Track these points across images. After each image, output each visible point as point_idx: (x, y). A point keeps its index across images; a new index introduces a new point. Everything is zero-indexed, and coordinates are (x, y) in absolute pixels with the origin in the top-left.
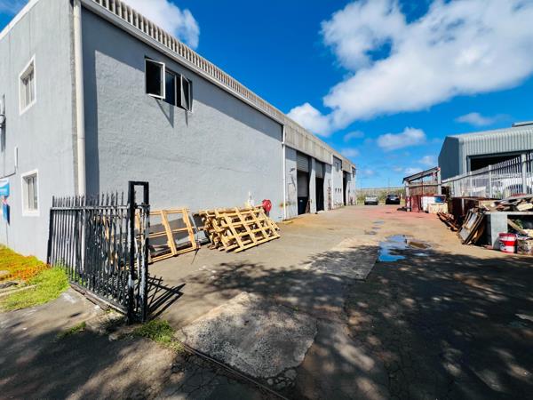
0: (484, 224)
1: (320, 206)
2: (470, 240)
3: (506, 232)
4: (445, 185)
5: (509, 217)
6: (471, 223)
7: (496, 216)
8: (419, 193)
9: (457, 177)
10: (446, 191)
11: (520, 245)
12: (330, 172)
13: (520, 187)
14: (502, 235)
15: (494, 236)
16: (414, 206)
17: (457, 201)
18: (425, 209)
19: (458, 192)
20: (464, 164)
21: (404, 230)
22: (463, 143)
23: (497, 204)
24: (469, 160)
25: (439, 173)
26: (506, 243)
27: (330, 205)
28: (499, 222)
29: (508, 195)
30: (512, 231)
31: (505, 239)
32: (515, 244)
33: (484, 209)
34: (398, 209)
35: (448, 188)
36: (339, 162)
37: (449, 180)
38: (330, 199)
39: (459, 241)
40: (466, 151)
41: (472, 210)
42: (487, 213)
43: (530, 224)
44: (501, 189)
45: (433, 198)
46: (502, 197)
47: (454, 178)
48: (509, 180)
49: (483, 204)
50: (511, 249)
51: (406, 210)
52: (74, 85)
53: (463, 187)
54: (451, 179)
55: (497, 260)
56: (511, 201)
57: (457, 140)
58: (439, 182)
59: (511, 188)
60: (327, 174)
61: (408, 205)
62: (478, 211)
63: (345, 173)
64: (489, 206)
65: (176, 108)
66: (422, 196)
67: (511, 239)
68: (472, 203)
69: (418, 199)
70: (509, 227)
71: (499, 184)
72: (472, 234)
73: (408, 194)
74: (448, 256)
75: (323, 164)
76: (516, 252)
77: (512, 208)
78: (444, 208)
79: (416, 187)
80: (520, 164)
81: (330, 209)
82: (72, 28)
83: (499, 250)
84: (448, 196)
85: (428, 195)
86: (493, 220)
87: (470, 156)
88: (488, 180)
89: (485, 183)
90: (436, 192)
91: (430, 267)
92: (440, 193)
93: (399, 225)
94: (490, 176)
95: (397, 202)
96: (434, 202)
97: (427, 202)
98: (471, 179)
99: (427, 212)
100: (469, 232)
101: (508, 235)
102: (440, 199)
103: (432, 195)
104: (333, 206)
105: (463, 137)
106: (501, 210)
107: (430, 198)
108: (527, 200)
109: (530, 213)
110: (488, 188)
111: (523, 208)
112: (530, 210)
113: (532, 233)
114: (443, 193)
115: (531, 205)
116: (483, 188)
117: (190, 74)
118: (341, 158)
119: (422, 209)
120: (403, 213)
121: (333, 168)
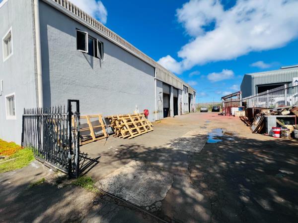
0: (264, 122)
1: (176, 113)
2: (257, 131)
3: (275, 126)
4: (244, 101)
5: (277, 118)
6: (257, 122)
7: (271, 118)
8: (230, 105)
9: (250, 97)
11: (283, 133)
12: (181, 94)
13: (284, 102)
14: (273, 128)
15: (269, 129)
16: (227, 113)
17: (250, 110)
18: (233, 114)
19: (251, 105)
20: (254, 89)
21: (221, 126)
22: (254, 78)
23: (271, 111)
24: (257, 87)
25: (241, 95)
26: (276, 132)
27: (181, 112)
28: (272, 121)
29: (277, 107)
30: (279, 126)
31: (275, 130)
32: (280, 133)
33: (264, 114)
34: (219, 114)
35: (246, 103)
36: (186, 88)
37: (246, 98)
38: (181, 109)
39: (251, 132)
40: (256, 82)
41: (258, 115)
42: (266, 116)
43: (288, 122)
44: (274, 103)
45: (238, 108)
46: (274, 107)
48: (278, 98)
49: (264, 111)
50: (278, 135)
51: (223, 115)
52: (35, 45)
53: (254, 102)
54: (247, 98)
55: (270, 141)
56: (278, 110)
57: (250, 76)
58: (241, 99)
59: (279, 102)
60: (180, 95)
61: (224, 112)
62: (261, 115)
63: (190, 94)
64: (267, 112)
65: (94, 58)
66: (231, 107)
67: (278, 130)
68: (258, 111)
69: (229, 109)
70: (277, 123)
71: (272, 100)
72: (258, 128)
73: (224, 106)
74: (245, 139)
75: (177, 89)
76: (280, 137)
77: (279, 113)
78: (243, 113)
79: (228, 102)
80: (284, 89)
81: (181, 114)
82: (33, 12)
83: (272, 136)
84: (246, 107)
85: (234, 106)
86: (269, 120)
87: (257, 85)
88: (267, 98)
89: (265, 100)
90: (239, 105)
91: (235, 145)
92: (241, 106)
93: (219, 123)
94: (268, 96)
95: (218, 111)
96: (238, 111)
97: (234, 110)
98: (258, 97)
99: (234, 116)
100: (256, 126)
101: (276, 128)
102: (241, 109)
103: (237, 107)
104: (183, 113)
105: (254, 75)
106: (273, 114)
107: (236, 108)
108: (287, 109)
109: (288, 116)
110: (267, 102)
111: (285, 113)
112: (288, 114)
113: (290, 127)
114: (243, 105)
115: (288, 112)
116: (264, 103)
117: (102, 38)
118: (188, 86)
119: (231, 114)
120: (221, 117)
121: (183, 92)
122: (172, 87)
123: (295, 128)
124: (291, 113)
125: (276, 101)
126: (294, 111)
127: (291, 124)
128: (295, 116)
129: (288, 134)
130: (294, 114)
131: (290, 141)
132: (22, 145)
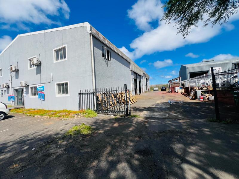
0: (196, 94)
2: (192, 99)
4: (182, 83)
5: (202, 91)
6: (192, 94)
7: (198, 91)
10: (183, 85)
11: (204, 98)
12: (142, 79)
13: (204, 83)
15: (198, 97)
16: (173, 91)
17: (188, 88)
19: (187, 85)
20: (188, 76)
23: (198, 88)
25: (180, 79)
28: (199, 93)
30: (202, 95)
32: (203, 98)
33: (195, 90)
34: (167, 92)
37: (183, 81)
38: (143, 89)
40: (189, 71)
41: (192, 90)
43: (206, 93)
45: (179, 88)
46: (200, 86)
47: (185, 81)
48: (202, 81)
49: (195, 88)
50: (202, 100)
51: (170, 92)
53: (188, 83)
56: (202, 87)
57: (185, 67)
59: (202, 83)
61: (171, 90)
66: (175, 87)
67: (202, 97)
68: (192, 88)
69: (174, 88)
70: (202, 94)
71: (199, 82)
72: (193, 97)
73: (170, 87)
75: (140, 76)
77: (202, 89)
78: (183, 91)
79: (173, 84)
80: (204, 77)
83: (199, 100)
84: (184, 87)
85: (177, 87)
87: (190, 73)
89: (195, 82)
92: (181, 86)
94: (196, 80)
96: (179, 89)
97: (177, 89)
98: (191, 81)
101: (201, 96)
102: (181, 88)
103: (178, 87)
104: (144, 92)
106: (200, 90)
107: (178, 88)
108: (206, 87)
109: (206, 90)
110: (196, 84)
111: (205, 89)
112: (206, 89)
113: (207, 95)
115: (206, 88)
116: (194, 84)
117: (110, 50)
118: (145, 73)
119: (175, 91)
120: (169, 93)
121: (143, 77)
122: (138, 75)
123: (209, 96)
124: (207, 89)
125: (201, 83)
126: (208, 88)
127: (208, 94)
128: (209, 90)
129: (206, 98)
131: (207, 102)
132: (79, 109)
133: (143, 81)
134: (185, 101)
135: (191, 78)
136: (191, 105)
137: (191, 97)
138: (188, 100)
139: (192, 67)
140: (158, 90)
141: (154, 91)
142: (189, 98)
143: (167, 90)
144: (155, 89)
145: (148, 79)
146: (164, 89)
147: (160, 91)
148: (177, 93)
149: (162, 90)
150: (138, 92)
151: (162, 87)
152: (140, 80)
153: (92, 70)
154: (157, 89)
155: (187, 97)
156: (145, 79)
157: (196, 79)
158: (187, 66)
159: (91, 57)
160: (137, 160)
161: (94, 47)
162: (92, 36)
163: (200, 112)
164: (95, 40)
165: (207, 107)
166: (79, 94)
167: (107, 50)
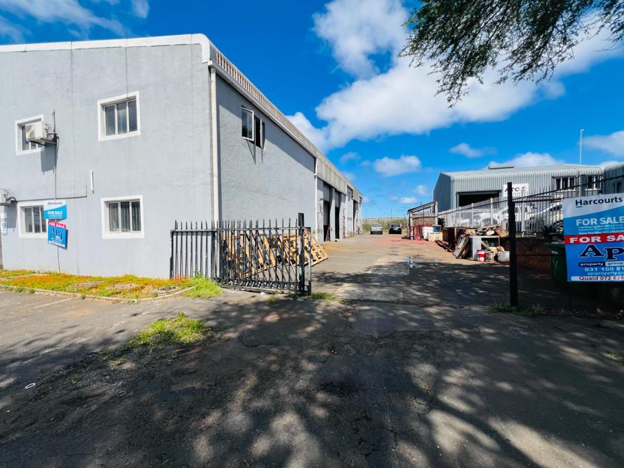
0: (469, 244)
1: (337, 236)
2: (460, 256)
3: (480, 249)
4: (440, 217)
5: (483, 239)
6: (461, 245)
7: (475, 239)
8: (421, 223)
9: (450, 211)
10: (441, 222)
11: (487, 256)
12: (345, 202)
13: (490, 219)
14: (478, 251)
15: (474, 253)
16: (417, 235)
17: (451, 230)
18: (425, 237)
19: (450, 224)
20: (455, 200)
22: (454, 181)
23: (476, 231)
24: (458, 196)
25: (436, 207)
26: (480, 256)
27: (344, 233)
28: (477, 242)
29: (483, 227)
30: (483, 248)
31: (480, 253)
32: (484, 256)
33: (469, 235)
34: (403, 238)
35: (443, 219)
36: (350, 191)
37: (443, 212)
38: (344, 228)
39: (454, 258)
40: (457, 188)
41: (462, 236)
42: (471, 237)
43: (493, 244)
44: (479, 221)
45: (432, 228)
46: (479, 226)
47: (447, 212)
48: (485, 214)
49: (468, 232)
50: (482, 259)
51: (409, 238)
53: (455, 218)
54: (445, 212)
55: (476, 265)
56: (484, 229)
57: (449, 178)
58: (436, 215)
59: (485, 220)
60: (342, 203)
61: (412, 234)
62: (466, 236)
63: (354, 202)
64: (472, 232)
66: (423, 226)
67: (483, 253)
68: (461, 231)
69: (420, 228)
70: (482, 246)
71: (478, 217)
72: (462, 252)
73: (411, 224)
75: (339, 193)
76: (484, 260)
77: (484, 234)
78: (440, 236)
79: (418, 218)
80: (490, 204)
81: (344, 237)
83: (476, 260)
84: (443, 226)
85: (427, 225)
86: (474, 242)
87: (459, 193)
88: (471, 213)
89: (469, 216)
90: (434, 223)
92: (436, 224)
94: (473, 211)
95: (399, 232)
96: (432, 232)
97: (427, 231)
98: (460, 212)
100: (459, 250)
101: (481, 251)
102: (437, 229)
103: (431, 226)
104: (346, 235)
106: (478, 235)
107: (429, 228)
108: (492, 229)
109: (493, 237)
110: (471, 220)
111: (490, 234)
112: (492, 235)
113: (493, 249)
114: (439, 224)
115: (493, 232)
116: (468, 220)
117: (264, 117)
118: (353, 188)
119: (423, 237)
120: (407, 241)
121: (347, 198)
122: (334, 190)
123: (498, 250)
124: (496, 234)
125: (482, 219)
126: (498, 231)
127: (495, 246)
128: (498, 237)
129: (492, 256)
130: (497, 235)
131: (493, 264)
132: (171, 275)
133: (347, 206)
134: (443, 262)
135: (461, 205)
136: (456, 271)
137: (457, 253)
138: (450, 258)
139: (465, 180)
140: (380, 233)
141: (372, 233)
142: (454, 255)
143: (404, 233)
144: (374, 229)
145: (359, 201)
146: (396, 229)
147: (386, 233)
148: (427, 240)
149: (392, 232)
150: (333, 234)
151: (392, 226)
152: (340, 204)
153: (212, 169)
154: (378, 229)
155: (449, 251)
156: (352, 202)
157: (472, 209)
158: (454, 175)
159: (211, 135)
160: (324, 405)
161: (220, 107)
162: (213, 76)
163: (477, 289)
164: (223, 86)
165: (492, 276)
166: (173, 233)
167: (255, 116)
